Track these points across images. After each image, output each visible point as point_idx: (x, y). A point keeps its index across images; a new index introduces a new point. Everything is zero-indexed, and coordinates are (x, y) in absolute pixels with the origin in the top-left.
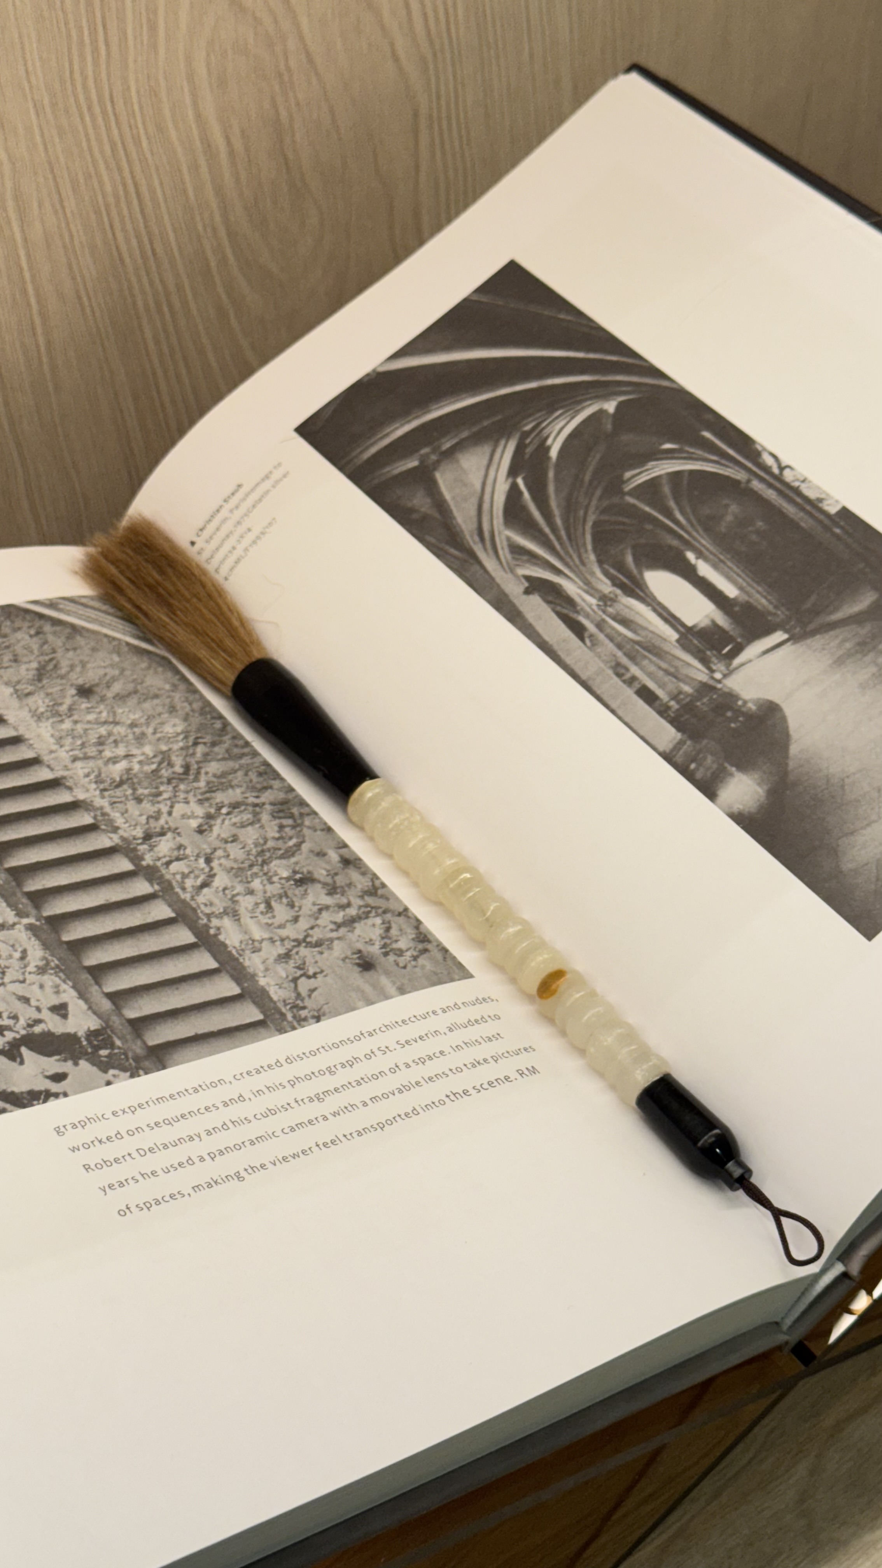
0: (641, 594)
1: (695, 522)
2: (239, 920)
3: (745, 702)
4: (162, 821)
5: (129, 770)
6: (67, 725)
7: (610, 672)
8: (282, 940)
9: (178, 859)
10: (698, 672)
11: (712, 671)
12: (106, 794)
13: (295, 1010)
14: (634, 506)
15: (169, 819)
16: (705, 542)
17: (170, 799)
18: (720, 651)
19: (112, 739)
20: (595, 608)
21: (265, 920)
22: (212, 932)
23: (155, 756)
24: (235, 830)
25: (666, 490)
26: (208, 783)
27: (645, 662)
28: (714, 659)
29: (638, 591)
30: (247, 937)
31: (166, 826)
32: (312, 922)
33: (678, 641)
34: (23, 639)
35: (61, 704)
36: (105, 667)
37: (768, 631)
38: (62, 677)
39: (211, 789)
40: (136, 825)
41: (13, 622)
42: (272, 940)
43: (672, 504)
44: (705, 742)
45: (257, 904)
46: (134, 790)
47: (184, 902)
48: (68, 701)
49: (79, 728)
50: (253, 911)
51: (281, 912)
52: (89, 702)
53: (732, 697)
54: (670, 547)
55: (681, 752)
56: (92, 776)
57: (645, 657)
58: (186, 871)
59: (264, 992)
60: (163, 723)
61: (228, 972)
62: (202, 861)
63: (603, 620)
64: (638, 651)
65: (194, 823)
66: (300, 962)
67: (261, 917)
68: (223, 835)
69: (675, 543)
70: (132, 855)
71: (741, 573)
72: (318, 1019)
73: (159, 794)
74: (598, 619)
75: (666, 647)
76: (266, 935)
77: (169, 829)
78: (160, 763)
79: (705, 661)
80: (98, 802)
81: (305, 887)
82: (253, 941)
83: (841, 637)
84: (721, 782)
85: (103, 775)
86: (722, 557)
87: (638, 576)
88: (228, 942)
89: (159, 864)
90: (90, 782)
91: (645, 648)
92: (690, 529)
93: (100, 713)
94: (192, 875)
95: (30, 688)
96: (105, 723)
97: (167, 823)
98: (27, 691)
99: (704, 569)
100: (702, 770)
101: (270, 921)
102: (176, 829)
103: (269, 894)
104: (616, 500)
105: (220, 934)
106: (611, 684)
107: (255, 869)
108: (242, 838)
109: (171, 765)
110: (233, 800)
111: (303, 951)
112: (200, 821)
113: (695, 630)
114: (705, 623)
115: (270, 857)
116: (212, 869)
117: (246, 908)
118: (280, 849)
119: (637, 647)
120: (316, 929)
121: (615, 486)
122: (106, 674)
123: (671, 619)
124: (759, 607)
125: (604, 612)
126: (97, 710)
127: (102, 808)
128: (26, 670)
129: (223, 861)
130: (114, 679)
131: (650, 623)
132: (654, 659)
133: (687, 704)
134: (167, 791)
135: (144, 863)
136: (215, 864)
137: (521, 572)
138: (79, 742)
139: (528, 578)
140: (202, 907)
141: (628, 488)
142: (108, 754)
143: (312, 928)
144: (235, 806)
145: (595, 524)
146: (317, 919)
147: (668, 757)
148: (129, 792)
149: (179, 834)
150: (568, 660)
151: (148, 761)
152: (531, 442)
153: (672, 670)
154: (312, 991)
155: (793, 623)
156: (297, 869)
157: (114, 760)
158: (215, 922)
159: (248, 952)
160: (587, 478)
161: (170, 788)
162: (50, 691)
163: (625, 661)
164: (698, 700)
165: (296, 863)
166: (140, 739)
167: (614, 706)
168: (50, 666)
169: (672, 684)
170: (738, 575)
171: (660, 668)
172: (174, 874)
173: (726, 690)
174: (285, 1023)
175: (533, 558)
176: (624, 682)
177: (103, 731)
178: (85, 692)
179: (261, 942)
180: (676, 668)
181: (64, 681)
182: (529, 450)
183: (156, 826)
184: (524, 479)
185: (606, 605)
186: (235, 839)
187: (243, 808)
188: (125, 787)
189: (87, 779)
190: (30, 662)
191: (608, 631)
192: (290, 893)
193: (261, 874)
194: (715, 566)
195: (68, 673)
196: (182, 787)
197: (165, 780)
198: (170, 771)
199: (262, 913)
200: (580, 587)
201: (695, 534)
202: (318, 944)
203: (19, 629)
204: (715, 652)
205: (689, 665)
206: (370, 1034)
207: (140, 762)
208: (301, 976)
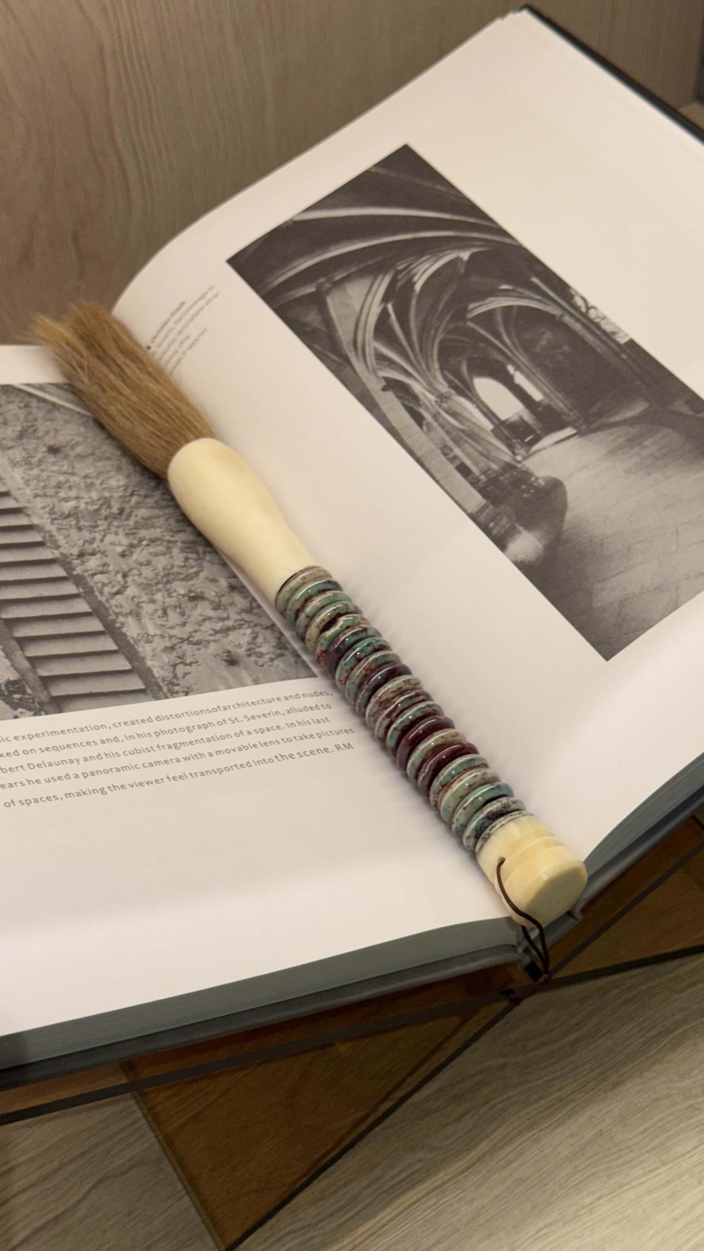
0: (470, 394)
1: (517, 343)
2: (140, 619)
3: (537, 479)
4: (95, 546)
5: (76, 508)
6: (35, 472)
7: (439, 452)
8: (171, 637)
9: (101, 573)
10: (504, 454)
11: (515, 454)
12: (56, 522)
13: (170, 686)
14: (473, 330)
15: (101, 545)
16: (523, 359)
17: (104, 530)
18: (523, 440)
19: (67, 485)
20: (433, 403)
21: (160, 622)
22: (117, 625)
23: (99, 500)
24: (150, 557)
25: (499, 318)
26: (136, 522)
27: (466, 446)
28: (518, 446)
29: (467, 392)
30: (144, 632)
31: (97, 549)
32: (196, 627)
33: (493, 431)
34: (13, 409)
35: (34, 457)
36: (72, 435)
37: (561, 426)
38: (38, 438)
39: (137, 527)
40: (75, 545)
41: (8, 397)
42: (162, 636)
43: (502, 329)
44: (502, 507)
45: (156, 611)
46: (78, 521)
47: (100, 602)
48: (39, 456)
49: (44, 475)
50: (152, 615)
51: (174, 618)
52: (55, 457)
53: (527, 474)
54: (496, 361)
55: (484, 514)
56: (48, 509)
57: (466, 442)
58: (106, 581)
59: (149, 671)
60: (109, 478)
61: (124, 653)
62: (119, 576)
63: (439, 413)
64: (461, 437)
65: (119, 549)
66: (181, 653)
67: (157, 619)
68: (141, 560)
69: (500, 358)
70: (67, 566)
71: (547, 384)
72: (187, 694)
73: (97, 526)
74: (435, 411)
75: (483, 435)
76: (159, 632)
77: (99, 551)
78: (101, 505)
79: (511, 447)
80: (48, 527)
81: (196, 602)
82: (148, 635)
83: (616, 435)
84: (511, 537)
85: (56, 509)
86: (534, 370)
87: (469, 381)
88: (128, 634)
89: (86, 574)
90: (45, 513)
91: (468, 435)
92: (512, 347)
93: (63, 466)
94: (110, 585)
95: (11, 444)
96: (65, 473)
97: (98, 547)
98: (9, 446)
99: (520, 379)
100: (498, 527)
101: (163, 623)
102: (105, 552)
103: (166, 605)
104: (460, 324)
105: (123, 627)
106: (439, 461)
107: (160, 586)
108: (154, 563)
109: (109, 507)
110: (153, 536)
111: (185, 646)
112: (125, 548)
113: (507, 423)
114: (515, 418)
115: (174, 579)
116: (126, 582)
117: (147, 612)
118: (181, 574)
119: (461, 434)
120: (198, 633)
121: (461, 314)
122: (72, 440)
123: (489, 414)
124: (558, 409)
125: (440, 406)
126: (61, 464)
127: (50, 531)
128: (11, 431)
129: (136, 578)
130: (78, 444)
131: (473, 416)
132: (473, 443)
133: (493, 478)
134: (103, 525)
135: (75, 573)
136: (129, 579)
137: (382, 374)
138: (42, 484)
139: (386, 379)
140: (114, 608)
141: (470, 315)
142: (62, 494)
143: (195, 631)
144: (153, 541)
145: (442, 341)
146: (200, 625)
147: (474, 517)
148: (74, 522)
149: (106, 556)
150: (408, 442)
151: (93, 502)
152: (402, 278)
153: (485, 452)
154: (186, 674)
155: (581, 422)
156: (193, 589)
157: (66, 500)
158: (121, 619)
159: (142, 642)
160: (441, 307)
161: (106, 523)
162: (27, 447)
163: (450, 443)
164: (502, 475)
165: (193, 585)
166: (90, 487)
167: (438, 477)
168: (31, 430)
169: (484, 463)
170: (544, 384)
171: (476, 450)
172: (96, 583)
173: (524, 469)
174: (161, 693)
175: (392, 363)
176: (448, 459)
177: (62, 478)
178: (53, 450)
179: (154, 636)
180: (488, 451)
181: (39, 442)
182: (399, 284)
183: (89, 548)
184: (394, 305)
185: (442, 402)
186: (148, 563)
187: (159, 542)
188: (71, 519)
189: (43, 511)
190: (16, 426)
191: (441, 420)
192: (183, 606)
193: (164, 590)
194: (528, 377)
195: (44, 436)
196: (115, 523)
197: (103, 517)
198: (108, 511)
199: (159, 617)
200: (424, 388)
201: (516, 352)
202: (198, 643)
203: (12, 402)
204: (519, 441)
205: (498, 448)
206: (225, 709)
207: (87, 503)
208: (180, 663)
